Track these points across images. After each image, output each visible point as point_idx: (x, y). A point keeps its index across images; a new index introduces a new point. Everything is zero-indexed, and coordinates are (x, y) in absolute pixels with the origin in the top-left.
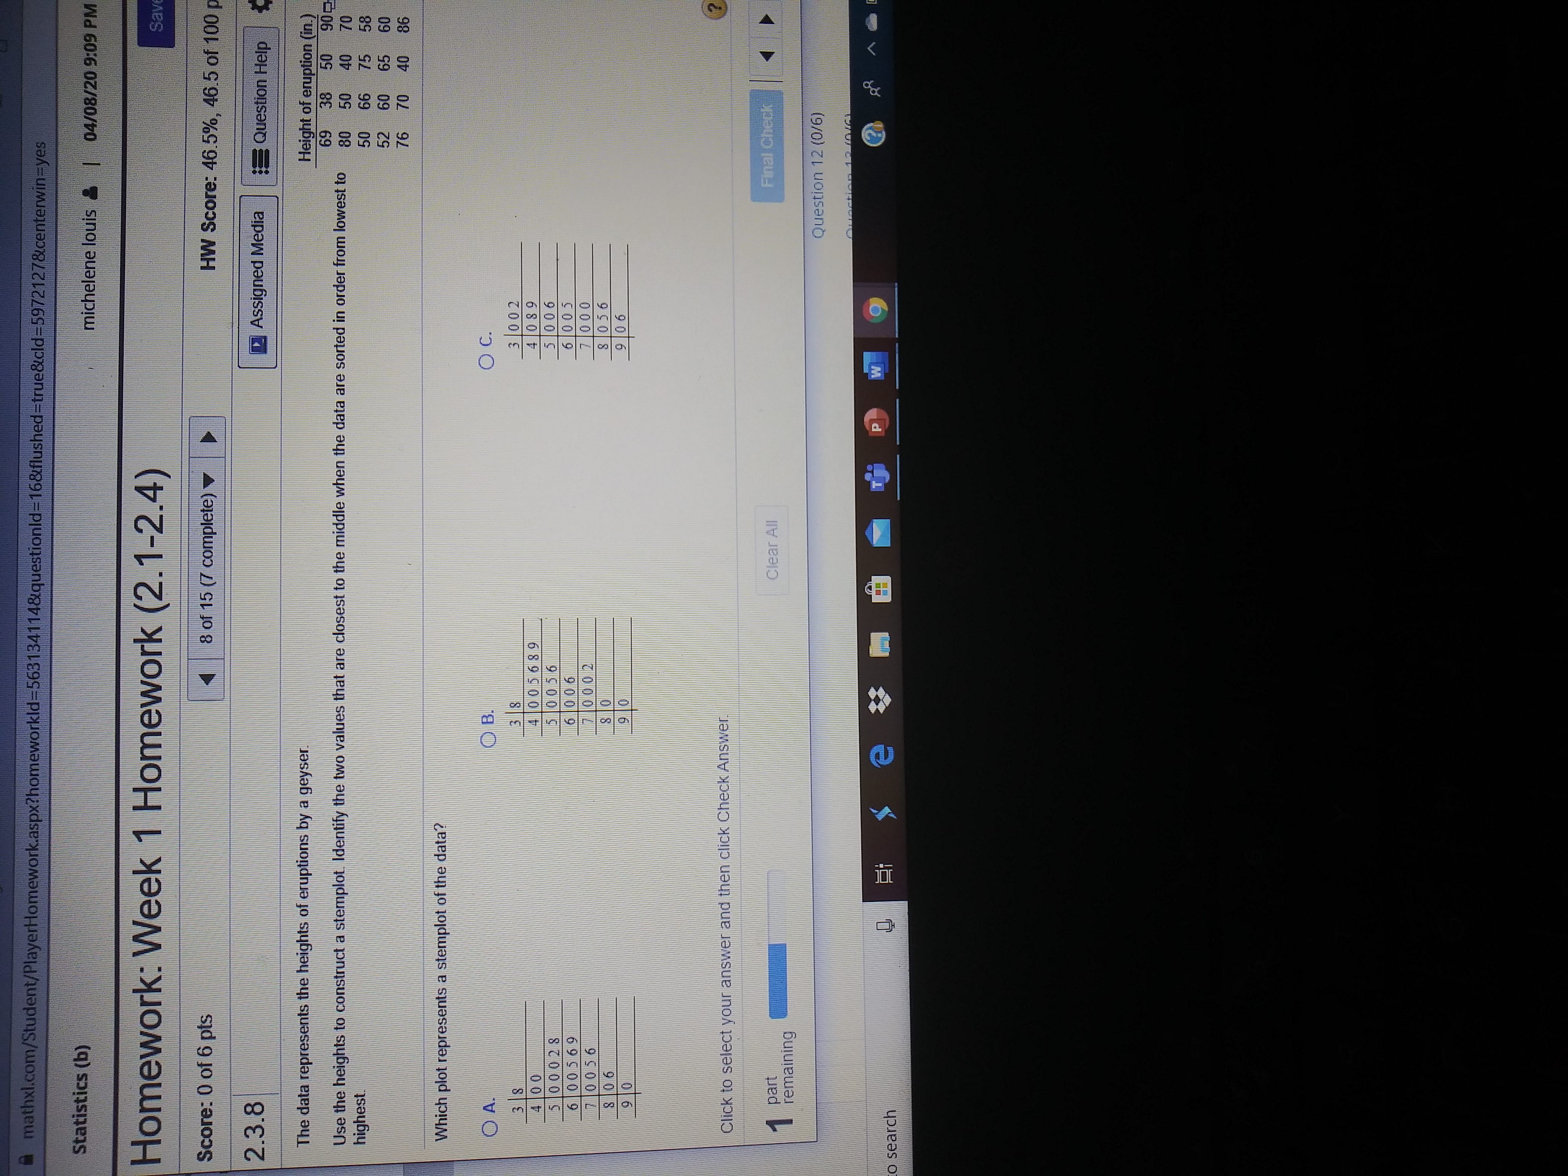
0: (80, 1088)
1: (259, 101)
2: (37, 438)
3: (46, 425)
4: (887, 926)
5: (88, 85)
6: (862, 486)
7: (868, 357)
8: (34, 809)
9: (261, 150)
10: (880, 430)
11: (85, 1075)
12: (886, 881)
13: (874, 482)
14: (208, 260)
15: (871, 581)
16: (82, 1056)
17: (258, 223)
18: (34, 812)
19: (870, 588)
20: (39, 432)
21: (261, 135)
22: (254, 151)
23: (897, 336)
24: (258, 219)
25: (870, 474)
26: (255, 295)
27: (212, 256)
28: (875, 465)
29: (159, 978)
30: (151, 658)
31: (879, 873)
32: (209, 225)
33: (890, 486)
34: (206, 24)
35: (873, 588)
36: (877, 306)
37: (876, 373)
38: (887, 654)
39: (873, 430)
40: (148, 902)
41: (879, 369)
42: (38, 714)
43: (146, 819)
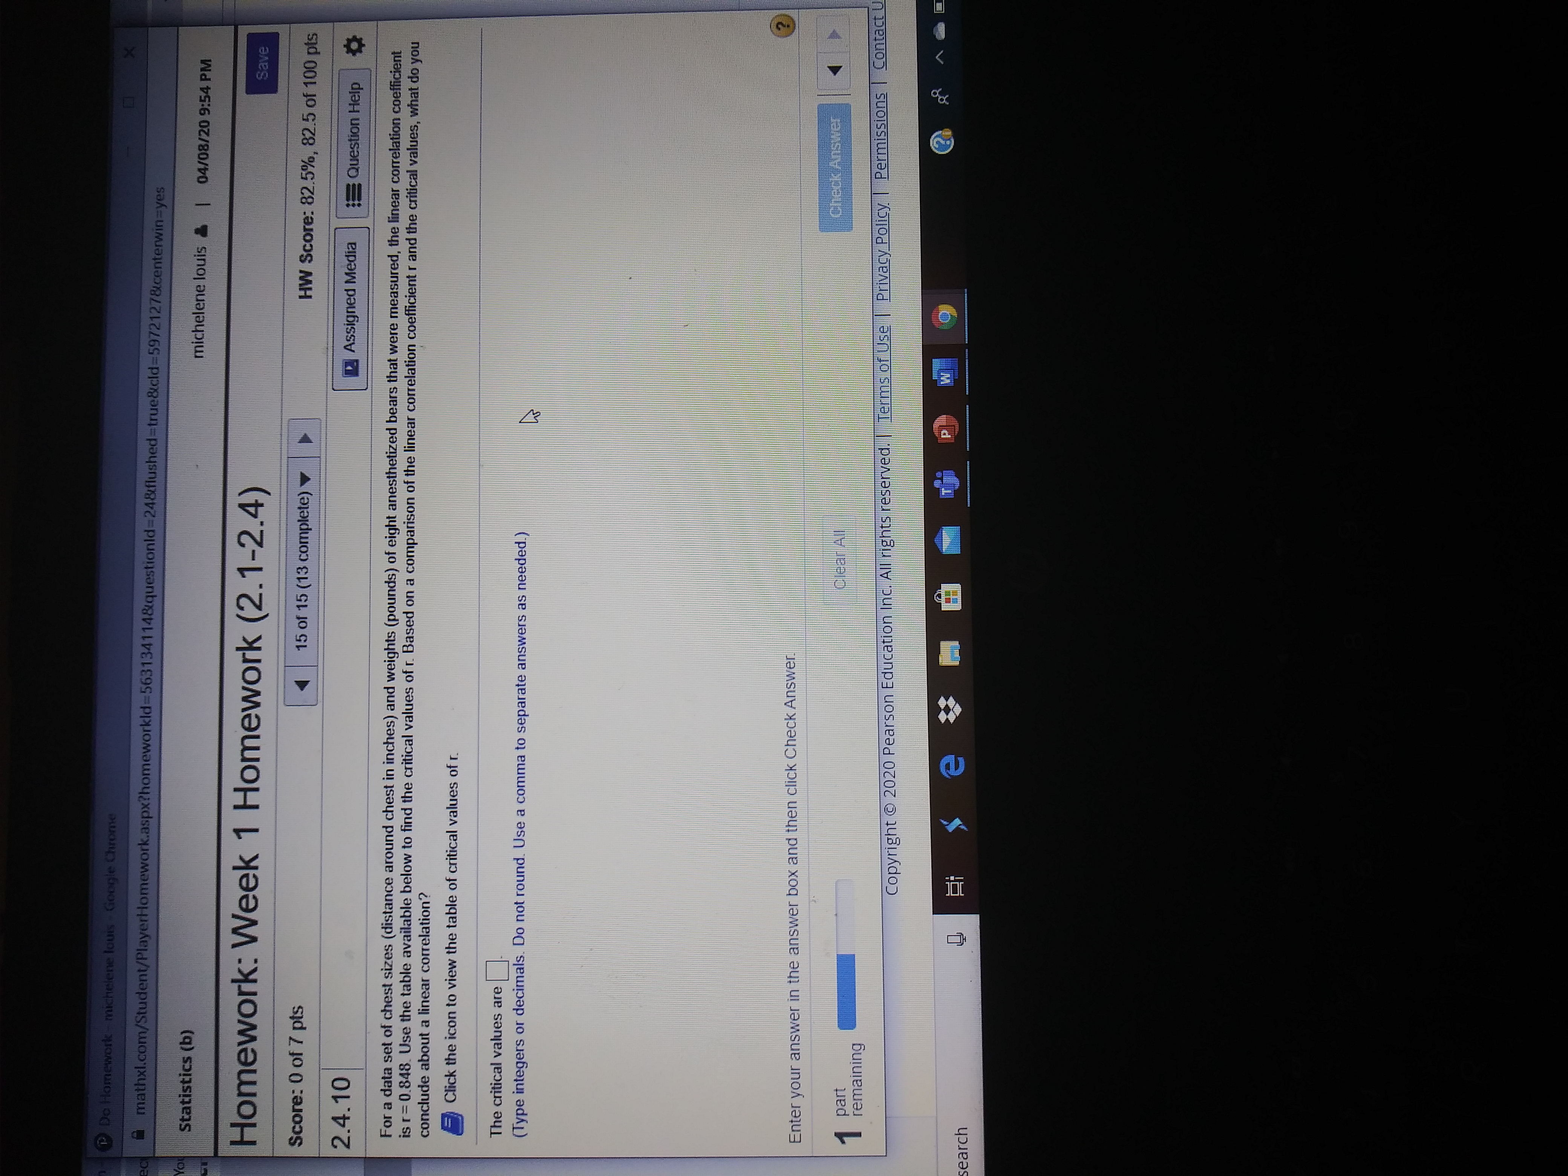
0: (186, 1070)
1: (352, 138)
2: (152, 459)
3: (160, 447)
4: (958, 939)
5: (202, 133)
6: (930, 493)
7: (937, 363)
8: (146, 806)
9: (354, 185)
10: (950, 436)
11: (189, 1058)
12: (957, 893)
13: (943, 489)
14: (305, 290)
15: (940, 589)
16: (187, 1041)
17: (351, 254)
18: (146, 809)
19: (939, 596)
20: (153, 454)
21: (354, 170)
22: (348, 185)
23: (967, 342)
24: (351, 249)
25: (940, 482)
26: (348, 321)
27: (309, 286)
28: (944, 472)
29: (255, 970)
30: (252, 665)
31: (950, 885)
32: (307, 256)
33: (959, 493)
34: (305, 70)
35: (943, 597)
36: (946, 312)
37: (946, 379)
38: (957, 663)
39: (942, 436)
40: (246, 897)
41: (948, 376)
42: (149, 717)
43: (245, 819)
